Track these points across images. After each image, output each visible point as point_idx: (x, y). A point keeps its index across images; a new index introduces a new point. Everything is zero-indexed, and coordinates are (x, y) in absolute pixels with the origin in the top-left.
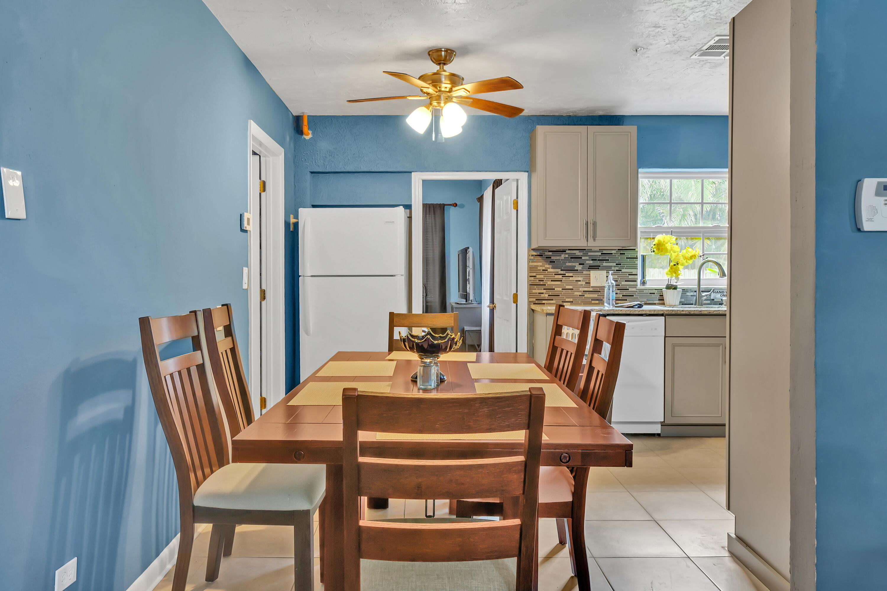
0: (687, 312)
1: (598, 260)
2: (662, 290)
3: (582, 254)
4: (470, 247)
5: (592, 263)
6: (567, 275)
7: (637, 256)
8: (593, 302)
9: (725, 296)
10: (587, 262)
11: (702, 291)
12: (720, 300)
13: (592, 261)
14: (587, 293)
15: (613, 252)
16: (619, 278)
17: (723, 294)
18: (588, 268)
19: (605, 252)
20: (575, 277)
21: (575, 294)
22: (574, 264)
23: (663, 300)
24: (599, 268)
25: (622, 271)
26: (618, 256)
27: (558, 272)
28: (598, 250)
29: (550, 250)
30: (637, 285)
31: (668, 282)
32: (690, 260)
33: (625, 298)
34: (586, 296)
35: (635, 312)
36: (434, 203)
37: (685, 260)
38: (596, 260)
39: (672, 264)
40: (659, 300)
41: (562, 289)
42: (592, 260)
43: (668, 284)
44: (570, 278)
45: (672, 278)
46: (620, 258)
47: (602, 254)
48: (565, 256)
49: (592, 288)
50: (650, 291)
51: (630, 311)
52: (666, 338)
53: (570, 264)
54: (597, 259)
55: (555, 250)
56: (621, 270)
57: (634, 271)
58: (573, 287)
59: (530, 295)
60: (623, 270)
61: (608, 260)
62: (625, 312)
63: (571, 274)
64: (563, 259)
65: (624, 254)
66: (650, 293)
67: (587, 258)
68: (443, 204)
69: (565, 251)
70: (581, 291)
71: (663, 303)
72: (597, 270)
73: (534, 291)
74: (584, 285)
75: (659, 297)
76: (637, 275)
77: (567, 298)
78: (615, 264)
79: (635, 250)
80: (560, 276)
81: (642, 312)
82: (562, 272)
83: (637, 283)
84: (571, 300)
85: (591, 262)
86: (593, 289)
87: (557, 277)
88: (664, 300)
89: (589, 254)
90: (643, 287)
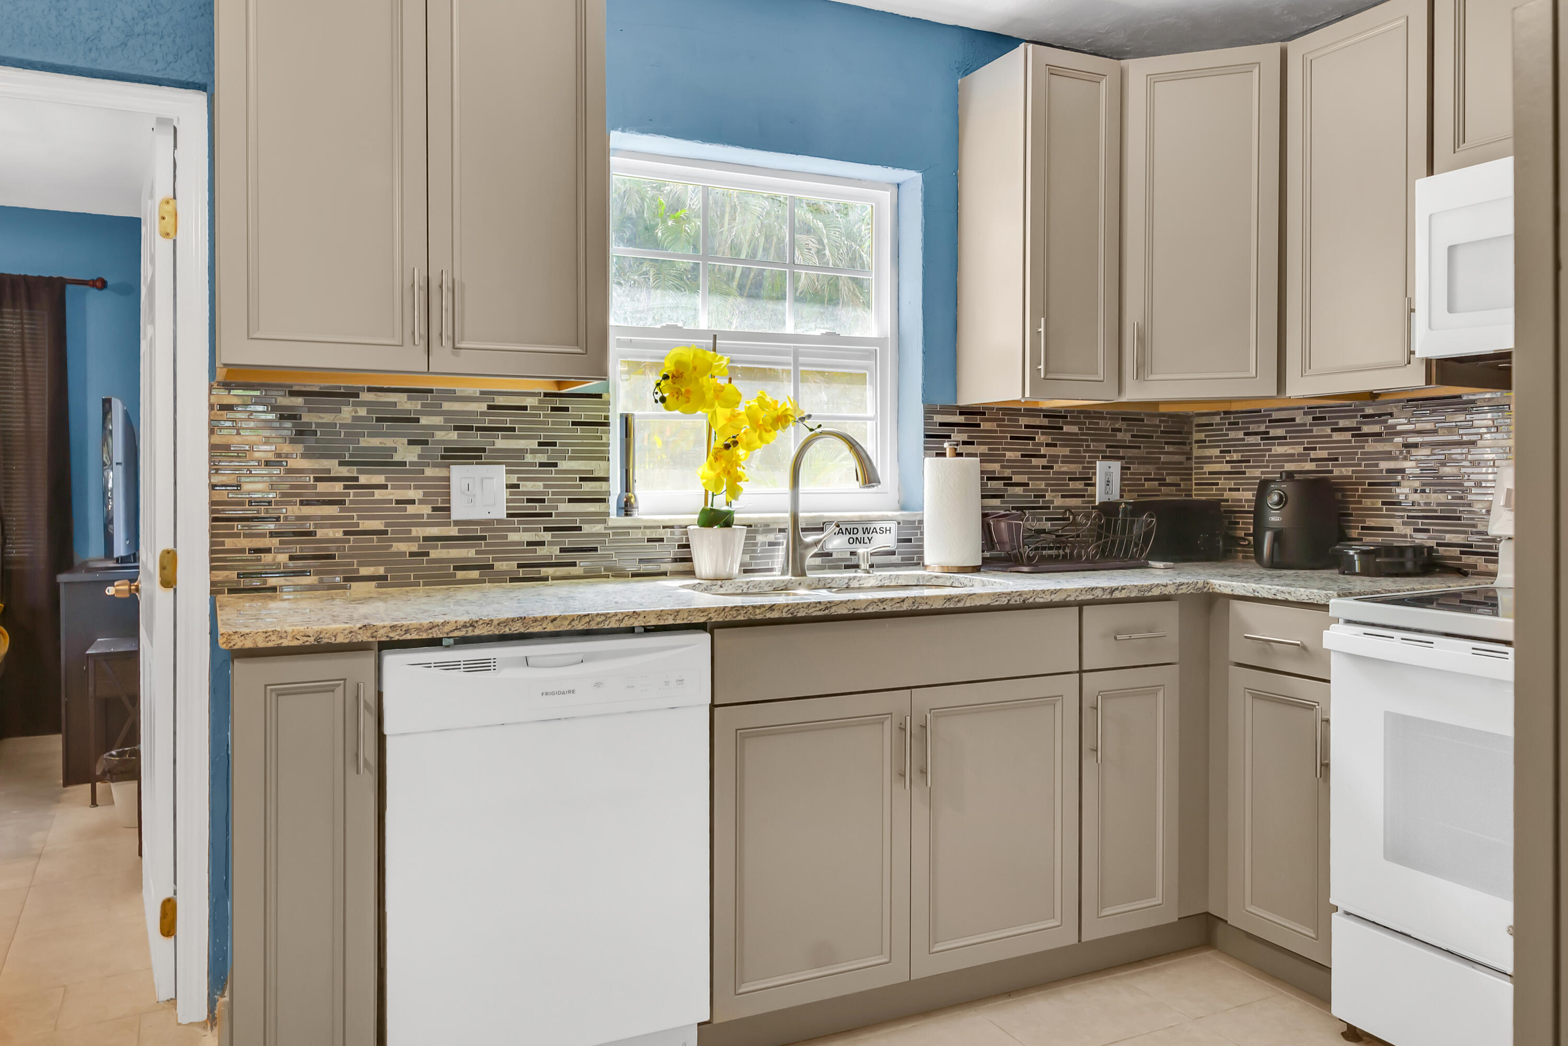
0: (786, 609)
1: (478, 429)
2: (686, 527)
3: (419, 408)
4: (113, 399)
5: (456, 438)
6: (363, 480)
7: (607, 417)
8: (460, 575)
9: (860, 543)
10: (440, 435)
11: (804, 530)
12: (848, 556)
13: (456, 432)
14: (439, 543)
15: (529, 402)
16: (550, 490)
17: (855, 537)
18: (443, 457)
19: (500, 401)
20: (394, 487)
21: (394, 549)
22: (389, 442)
23: (690, 560)
24: (480, 457)
25: (560, 467)
26: (545, 416)
27: (329, 471)
28: (478, 394)
29: (295, 388)
30: (608, 514)
31: (706, 503)
32: (770, 431)
33: (568, 557)
34: (434, 554)
35: (607, 623)
36: (29, 274)
37: (756, 431)
38: (470, 428)
39: (719, 442)
40: (675, 560)
41: (346, 533)
42: (456, 428)
43: (704, 511)
44: (377, 491)
45: (717, 491)
46: (554, 423)
47: (490, 407)
48: (356, 412)
49: (457, 528)
50: (648, 531)
51: (587, 619)
52: (717, 711)
53: (375, 442)
54: (474, 425)
55: (317, 389)
56: (555, 465)
57: (597, 468)
58: (387, 525)
59: (218, 559)
60: (564, 465)
61: (513, 429)
62: (569, 624)
63: (379, 479)
64: (349, 421)
65: (567, 409)
66: (649, 540)
67: (438, 420)
68: (61, 278)
69: (357, 396)
70: (416, 539)
71: (689, 569)
72: (473, 464)
73: (229, 543)
74: (429, 516)
75: (677, 550)
76: (606, 479)
77: (361, 564)
78: (534, 444)
79: (599, 396)
80: (338, 487)
81: (632, 620)
82: (345, 471)
83: (608, 507)
84: (381, 571)
85: (454, 435)
86: (459, 531)
87: (322, 487)
88: (692, 561)
89: (447, 406)
90: (625, 521)
